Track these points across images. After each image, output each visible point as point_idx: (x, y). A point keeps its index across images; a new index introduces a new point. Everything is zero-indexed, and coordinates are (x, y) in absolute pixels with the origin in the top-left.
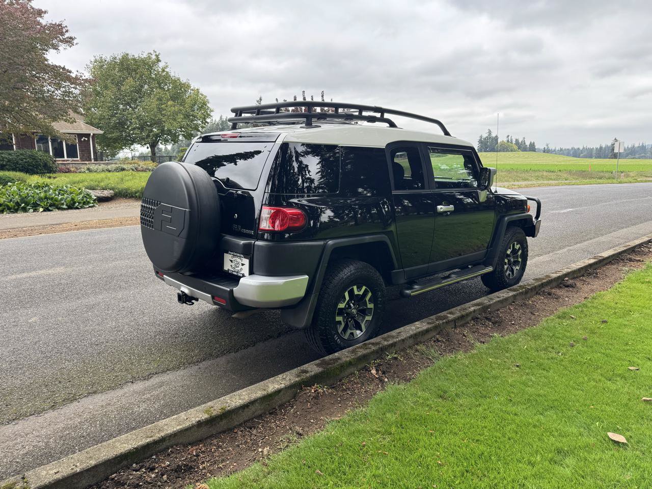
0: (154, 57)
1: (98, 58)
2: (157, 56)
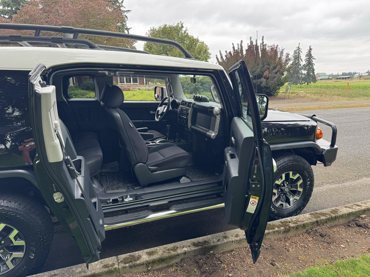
0: (180, 25)
1: (152, 28)
2: (182, 24)
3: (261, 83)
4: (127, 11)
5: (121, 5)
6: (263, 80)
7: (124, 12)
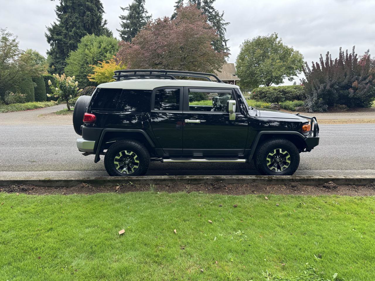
0: (274, 36)
1: (246, 41)
2: (276, 35)
3: (349, 94)
4: (226, 23)
5: (221, 19)
6: (351, 90)
7: (223, 25)
